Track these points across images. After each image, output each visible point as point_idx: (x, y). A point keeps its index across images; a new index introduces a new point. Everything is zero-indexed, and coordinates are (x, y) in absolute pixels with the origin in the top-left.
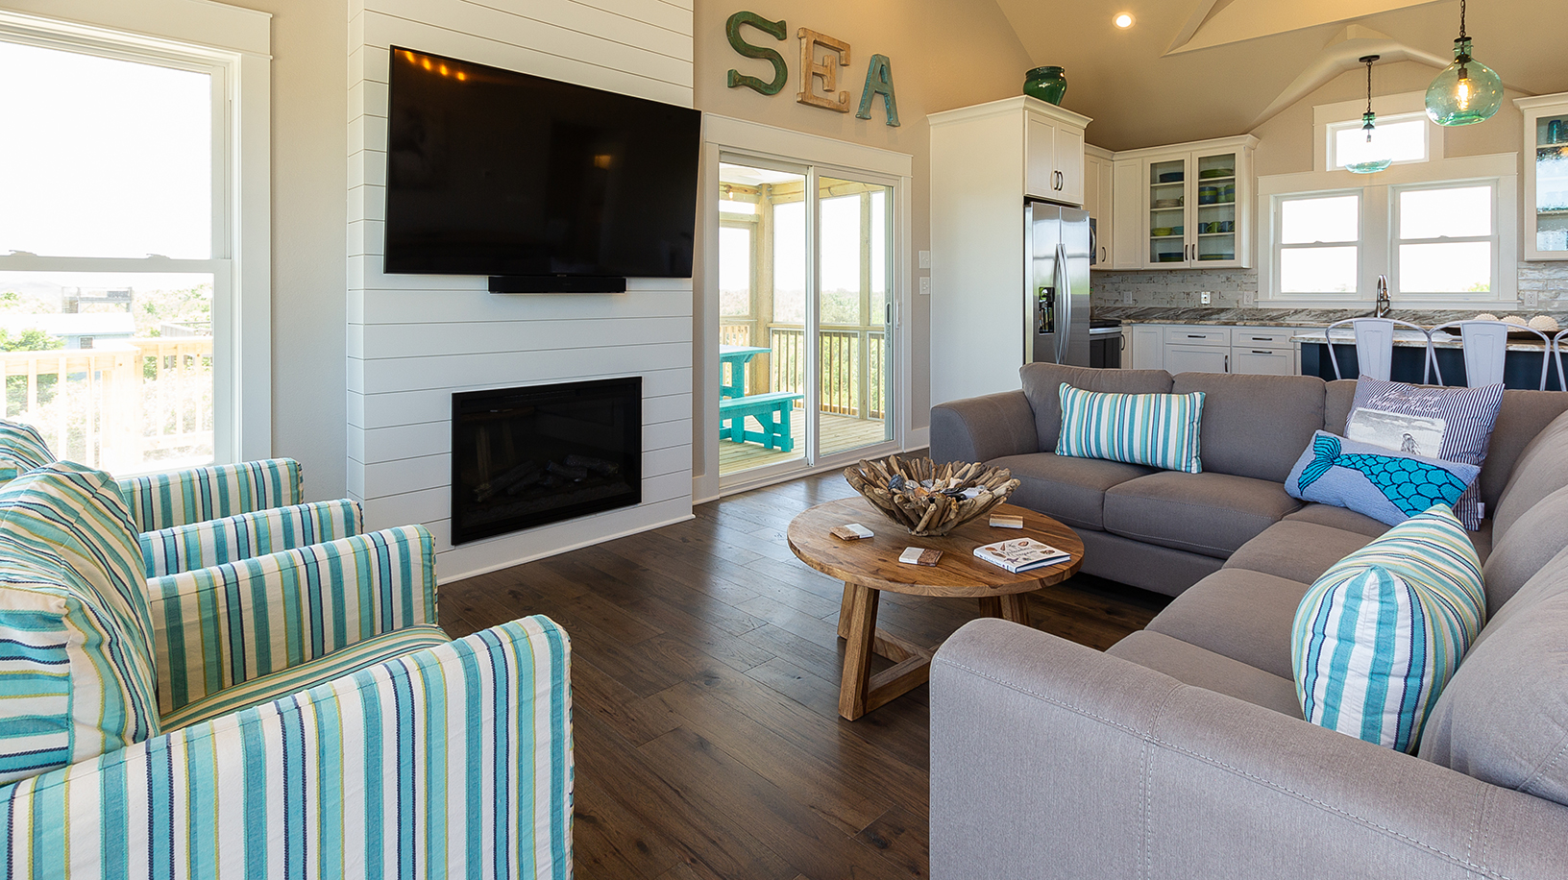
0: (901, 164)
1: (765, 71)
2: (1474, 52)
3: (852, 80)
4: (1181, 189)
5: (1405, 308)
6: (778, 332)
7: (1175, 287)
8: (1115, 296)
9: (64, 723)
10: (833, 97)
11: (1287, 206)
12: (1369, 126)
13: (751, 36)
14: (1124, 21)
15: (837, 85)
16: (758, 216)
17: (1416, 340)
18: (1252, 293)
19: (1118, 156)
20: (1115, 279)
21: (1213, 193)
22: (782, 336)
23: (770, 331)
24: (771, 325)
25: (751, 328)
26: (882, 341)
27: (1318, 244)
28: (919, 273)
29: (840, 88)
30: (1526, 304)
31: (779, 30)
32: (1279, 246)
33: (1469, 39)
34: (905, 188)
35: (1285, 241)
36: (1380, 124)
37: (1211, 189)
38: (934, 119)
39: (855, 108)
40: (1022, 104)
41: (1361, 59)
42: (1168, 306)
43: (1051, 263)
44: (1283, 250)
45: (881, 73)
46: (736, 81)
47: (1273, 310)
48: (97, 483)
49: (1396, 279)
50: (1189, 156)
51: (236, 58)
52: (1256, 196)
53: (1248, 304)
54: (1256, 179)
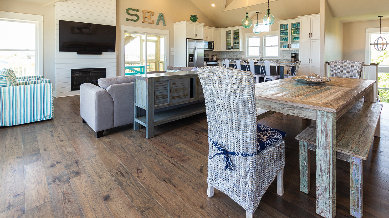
0: (167, 32)
1: (135, 18)
2: (270, 11)
3: (155, 18)
4: (231, 36)
5: (265, 59)
6: (161, 63)
7: (232, 54)
8: (223, 56)
9: (6, 84)
10: (150, 21)
11: (250, 39)
12: (257, 25)
13: (131, 12)
14: (213, 5)
15: (151, 19)
16: (157, 40)
17: (274, 65)
18: (244, 56)
19: (221, 29)
20: (223, 53)
21: (236, 37)
22: (163, 64)
23: (159, 63)
24: (159, 61)
25: (156, 62)
26: (164, 64)
27: (254, 47)
28: (170, 52)
29: (152, 19)
30: (282, 58)
31: (137, 11)
32: (248, 47)
33: (269, 10)
34: (168, 36)
35: (249, 46)
36: (259, 25)
37: (236, 36)
38: (175, 24)
39: (156, 22)
40: (186, 22)
41: (256, 13)
42: (231, 58)
43: (193, 50)
44: (249, 48)
45: (161, 17)
46: (128, 20)
47: (246, 59)
48: (12, 71)
49: (265, 53)
50: (232, 29)
51: (38, 22)
52: (244, 37)
53: (243, 58)
54: (244, 34)
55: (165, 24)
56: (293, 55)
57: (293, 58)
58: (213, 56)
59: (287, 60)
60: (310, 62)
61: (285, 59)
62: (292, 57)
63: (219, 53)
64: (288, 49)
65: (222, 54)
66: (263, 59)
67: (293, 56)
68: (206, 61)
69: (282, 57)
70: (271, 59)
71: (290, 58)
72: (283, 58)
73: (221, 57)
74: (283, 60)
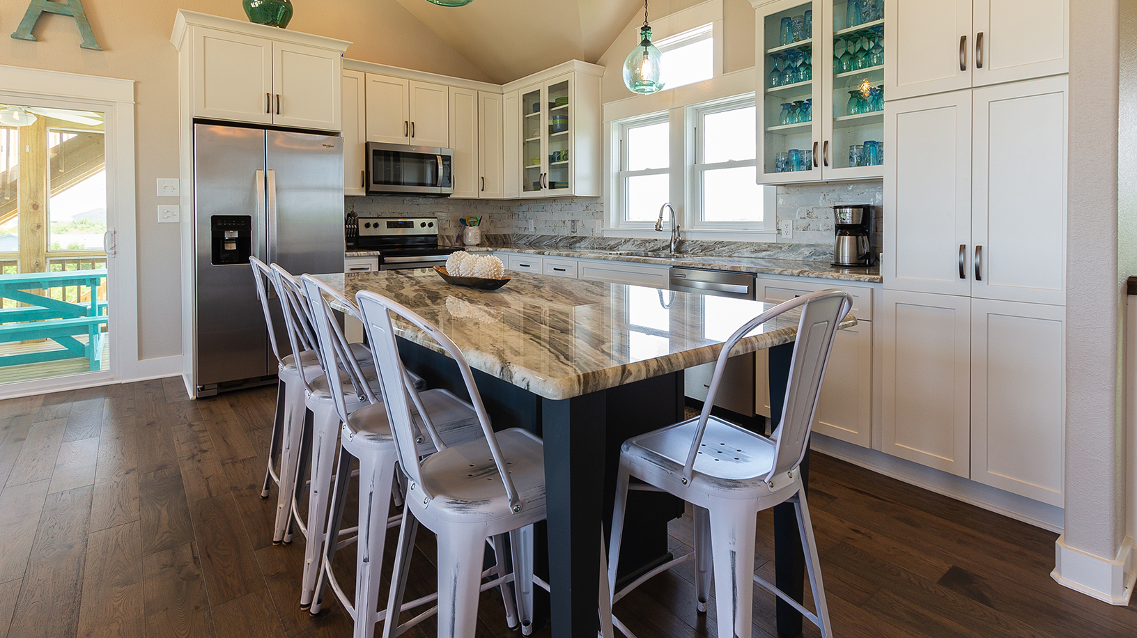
7: (556, 217)
18: (600, 221)
19: (505, 89)
20: (524, 208)
21: (564, 122)
27: (648, 172)
28: (157, 201)
32: (624, 174)
35: (629, 169)
37: (561, 117)
40: (184, 19)
42: (553, 234)
44: (628, 178)
50: (541, 82)
52: (602, 124)
53: (597, 233)
54: (602, 106)
55: (93, 38)
56: (848, 217)
57: (847, 238)
58: (463, 223)
59: (816, 250)
60: (970, 271)
61: (799, 246)
62: (842, 229)
63: (509, 210)
64: (814, 175)
65: (521, 214)
66: (682, 242)
67: (849, 222)
68: (378, 253)
69: (783, 232)
70: (726, 240)
71: (828, 239)
72: (788, 237)
73: (516, 230)
74: (793, 248)
